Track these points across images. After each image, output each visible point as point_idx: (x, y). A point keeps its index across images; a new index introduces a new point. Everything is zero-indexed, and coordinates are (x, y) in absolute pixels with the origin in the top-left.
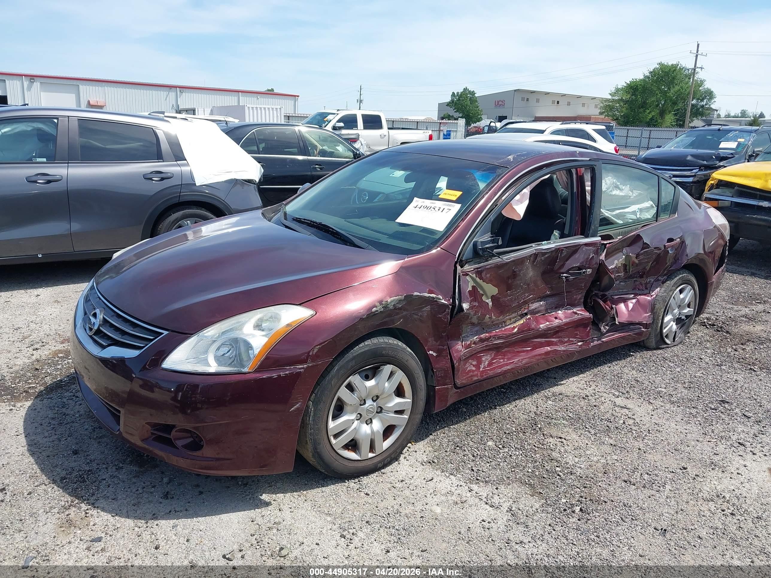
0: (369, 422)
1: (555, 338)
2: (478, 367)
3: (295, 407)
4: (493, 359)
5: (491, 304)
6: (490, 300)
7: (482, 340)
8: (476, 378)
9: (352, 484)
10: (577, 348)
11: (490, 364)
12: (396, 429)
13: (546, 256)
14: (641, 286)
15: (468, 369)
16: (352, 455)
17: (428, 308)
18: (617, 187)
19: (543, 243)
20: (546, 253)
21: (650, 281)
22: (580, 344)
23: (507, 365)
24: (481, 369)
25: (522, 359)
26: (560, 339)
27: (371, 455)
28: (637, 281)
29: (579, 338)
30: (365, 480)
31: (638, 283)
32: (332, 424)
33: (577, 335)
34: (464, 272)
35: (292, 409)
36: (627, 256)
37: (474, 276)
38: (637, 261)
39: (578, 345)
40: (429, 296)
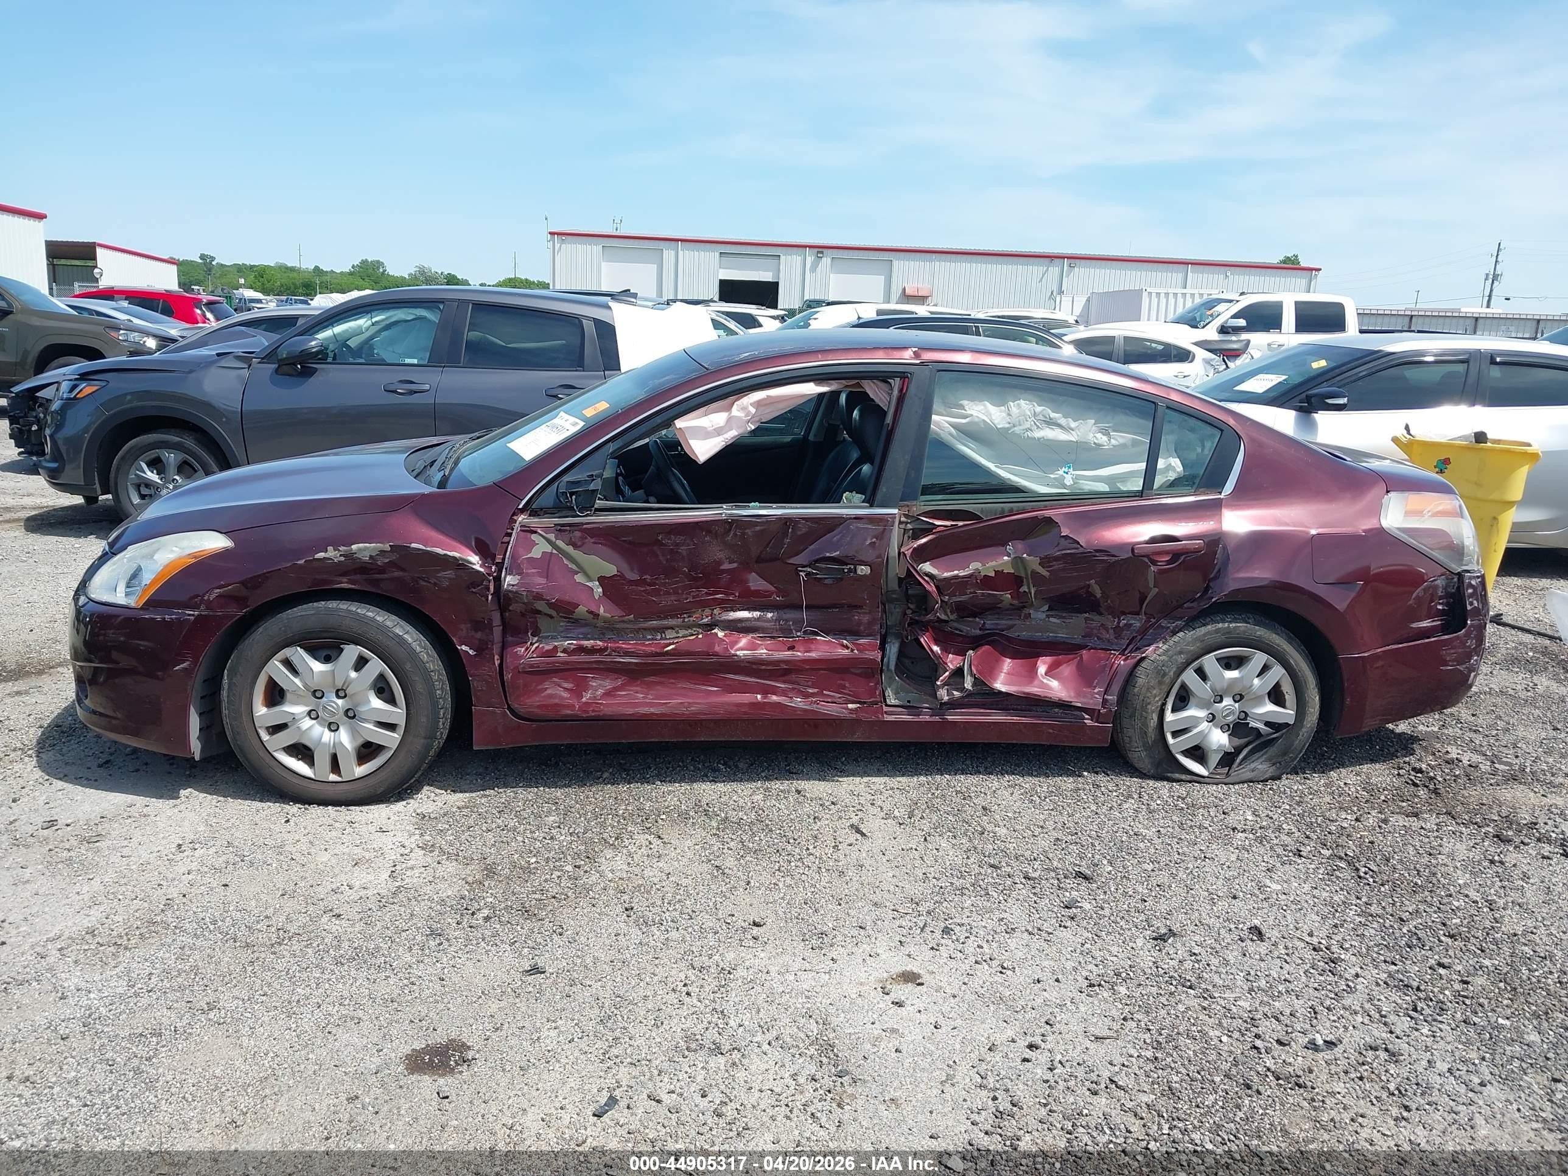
0: (333, 727)
1: (784, 682)
2: (577, 692)
3: (182, 666)
4: (616, 689)
5: (600, 590)
6: (597, 583)
7: (581, 649)
8: (569, 712)
9: (294, 809)
10: (843, 713)
11: (608, 694)
12: (383, 752)
13: (758, 528)
14: (1104, 632)
15: (549, 691)
16: (300, 767)
17: (449, 573)
18: (1051, 423)
19: (751, 505)
20: (756, 524)
21: (1128, 626)
22: (850, 706)
23: (651, 705)
24: (584, 700)
25: (689, 703)
26: (795, 686)
27: (333, 777)
28: (1093, 620)
29: (849, 695)
30: (315, 811)
31: (1094, 624)
32: (260, 710)
33: (844, 687)
34: (524, 526)
35: (177, 668)
36: (1018, 561)
37: (552, 537)
38: (1044, 572)
39: (847, 709)
40: (445, 555)
